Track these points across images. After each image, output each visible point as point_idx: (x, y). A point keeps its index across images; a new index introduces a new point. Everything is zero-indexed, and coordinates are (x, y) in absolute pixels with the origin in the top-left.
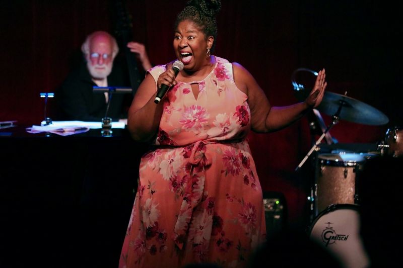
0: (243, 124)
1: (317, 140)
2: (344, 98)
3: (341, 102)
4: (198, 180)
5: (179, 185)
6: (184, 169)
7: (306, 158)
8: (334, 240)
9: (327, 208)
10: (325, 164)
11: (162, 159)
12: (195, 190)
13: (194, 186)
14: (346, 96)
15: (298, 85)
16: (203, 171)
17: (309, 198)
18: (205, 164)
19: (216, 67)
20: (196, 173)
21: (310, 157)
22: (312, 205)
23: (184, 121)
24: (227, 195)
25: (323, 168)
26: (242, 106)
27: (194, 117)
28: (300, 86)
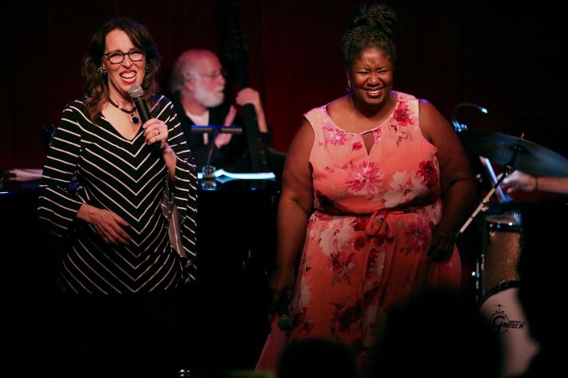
0: (429, 185)
1: (485, 197)
2: (520, 140)
3: (516, 147)
4: (377, 257)
5: (343, 264)
6: (353, 244)
7: (470, 220)
8: (506, 328)
9: (497, 286)
10: (494, 229)
11: (324, 228)
12: (371, 270)
13: (371, 264)
14: (523, 139)
15: (460, 125)
16: (383, 245)
17: (474, 274)
18: (387, 235)
19: (396, 108)
20: (374, 247)
21: (474, 219)
22: (477, 283)
23: (351, 182)
24: (408, 278)
25: (493, 234)
26: (428, 162)
27: (364, 176)
28: (463, 126)
